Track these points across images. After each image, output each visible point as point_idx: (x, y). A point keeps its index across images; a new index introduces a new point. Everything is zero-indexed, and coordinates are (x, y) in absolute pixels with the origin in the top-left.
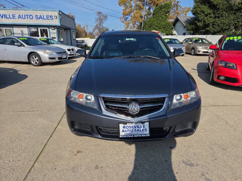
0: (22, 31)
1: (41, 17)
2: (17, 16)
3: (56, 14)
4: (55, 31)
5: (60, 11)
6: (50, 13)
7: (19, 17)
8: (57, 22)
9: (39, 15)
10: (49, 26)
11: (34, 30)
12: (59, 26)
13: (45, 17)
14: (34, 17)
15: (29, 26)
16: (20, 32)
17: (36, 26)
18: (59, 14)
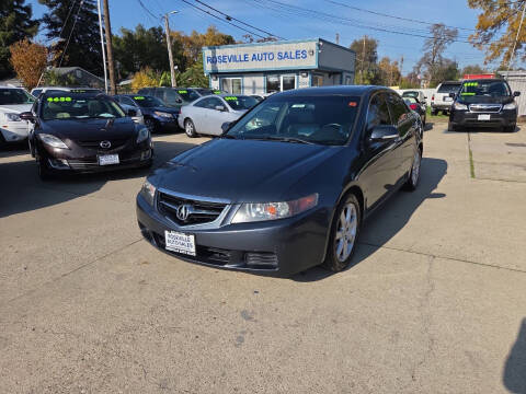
0: (254, 83)
1: (286, 55)
2: (250, 57)
3: (313, 46)
4: (308, 79)
5: (320, 40)
6: (302, 46)
7: (254, 57)
8: (312, 63)
9: (283, 52)
10: (298, 72)
11: (273, 79)
12: (316, 70)
13: (293, 55)
14: (276, 56)
15: (266, 73)
16: (251, 84)
17: (278, 72)
18: (319, 45)
